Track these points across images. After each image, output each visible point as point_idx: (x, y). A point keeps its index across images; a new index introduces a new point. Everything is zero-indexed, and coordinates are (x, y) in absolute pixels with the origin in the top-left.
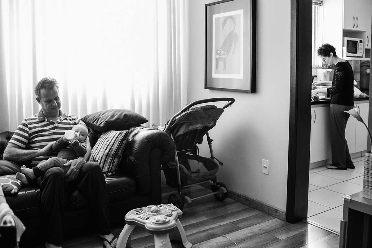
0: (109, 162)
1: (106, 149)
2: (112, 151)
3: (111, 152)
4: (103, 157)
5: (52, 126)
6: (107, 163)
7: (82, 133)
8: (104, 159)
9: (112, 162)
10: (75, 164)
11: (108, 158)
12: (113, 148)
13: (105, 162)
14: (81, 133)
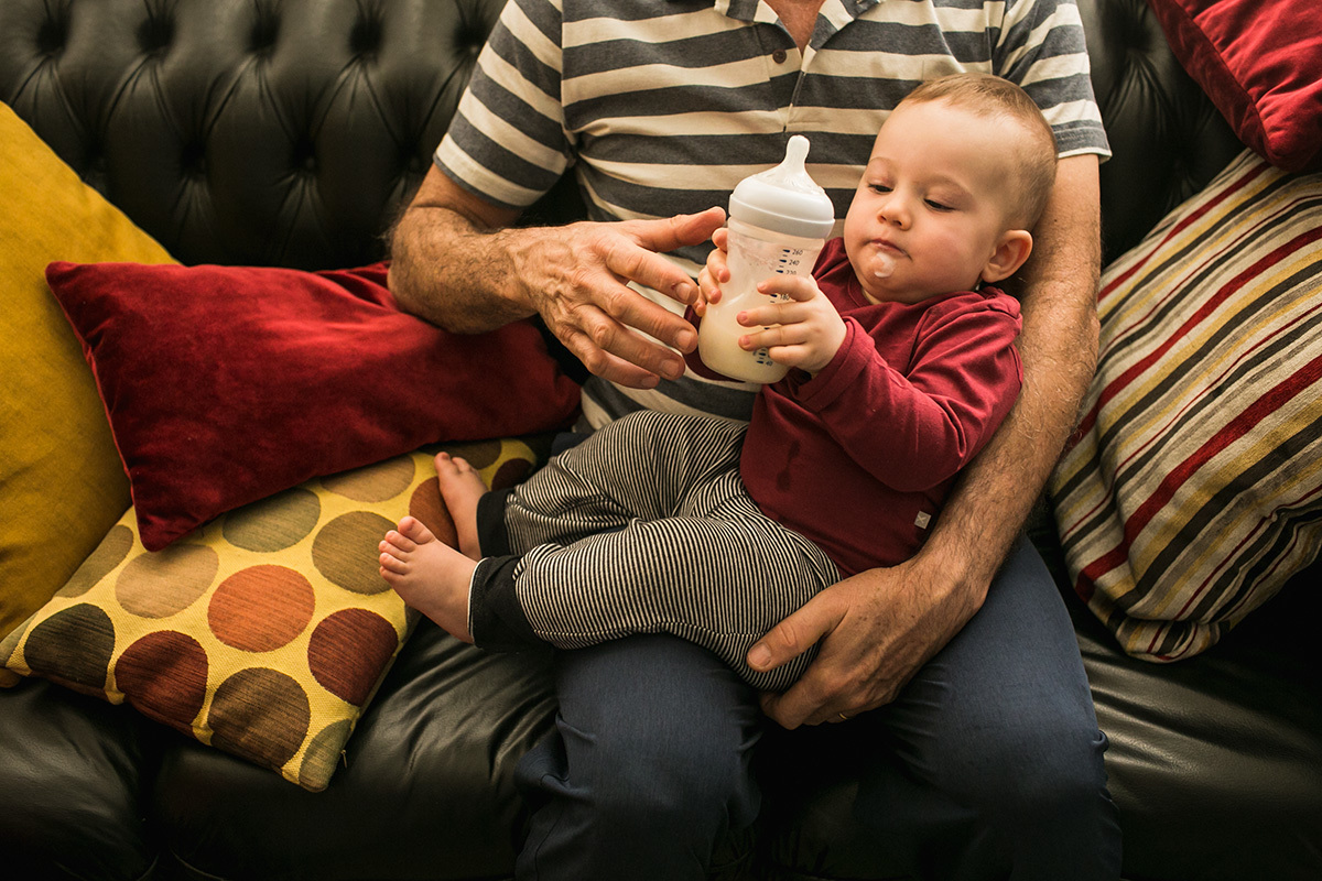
0: (1224, 547)
1: (1242, 424)
2: (1290, 475)
3: (1276, 485)
4: (1188, 491)
5: (760, 69)
6: (1201, 550)
7: (936, 193)
8: (1184, 508)
9: (1257, 558)
10: (869, 646)
11: (1228, 520)
12: (1309, 460)
13: (1185, 536)
14: (921, 189)
